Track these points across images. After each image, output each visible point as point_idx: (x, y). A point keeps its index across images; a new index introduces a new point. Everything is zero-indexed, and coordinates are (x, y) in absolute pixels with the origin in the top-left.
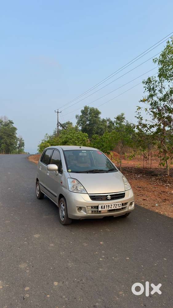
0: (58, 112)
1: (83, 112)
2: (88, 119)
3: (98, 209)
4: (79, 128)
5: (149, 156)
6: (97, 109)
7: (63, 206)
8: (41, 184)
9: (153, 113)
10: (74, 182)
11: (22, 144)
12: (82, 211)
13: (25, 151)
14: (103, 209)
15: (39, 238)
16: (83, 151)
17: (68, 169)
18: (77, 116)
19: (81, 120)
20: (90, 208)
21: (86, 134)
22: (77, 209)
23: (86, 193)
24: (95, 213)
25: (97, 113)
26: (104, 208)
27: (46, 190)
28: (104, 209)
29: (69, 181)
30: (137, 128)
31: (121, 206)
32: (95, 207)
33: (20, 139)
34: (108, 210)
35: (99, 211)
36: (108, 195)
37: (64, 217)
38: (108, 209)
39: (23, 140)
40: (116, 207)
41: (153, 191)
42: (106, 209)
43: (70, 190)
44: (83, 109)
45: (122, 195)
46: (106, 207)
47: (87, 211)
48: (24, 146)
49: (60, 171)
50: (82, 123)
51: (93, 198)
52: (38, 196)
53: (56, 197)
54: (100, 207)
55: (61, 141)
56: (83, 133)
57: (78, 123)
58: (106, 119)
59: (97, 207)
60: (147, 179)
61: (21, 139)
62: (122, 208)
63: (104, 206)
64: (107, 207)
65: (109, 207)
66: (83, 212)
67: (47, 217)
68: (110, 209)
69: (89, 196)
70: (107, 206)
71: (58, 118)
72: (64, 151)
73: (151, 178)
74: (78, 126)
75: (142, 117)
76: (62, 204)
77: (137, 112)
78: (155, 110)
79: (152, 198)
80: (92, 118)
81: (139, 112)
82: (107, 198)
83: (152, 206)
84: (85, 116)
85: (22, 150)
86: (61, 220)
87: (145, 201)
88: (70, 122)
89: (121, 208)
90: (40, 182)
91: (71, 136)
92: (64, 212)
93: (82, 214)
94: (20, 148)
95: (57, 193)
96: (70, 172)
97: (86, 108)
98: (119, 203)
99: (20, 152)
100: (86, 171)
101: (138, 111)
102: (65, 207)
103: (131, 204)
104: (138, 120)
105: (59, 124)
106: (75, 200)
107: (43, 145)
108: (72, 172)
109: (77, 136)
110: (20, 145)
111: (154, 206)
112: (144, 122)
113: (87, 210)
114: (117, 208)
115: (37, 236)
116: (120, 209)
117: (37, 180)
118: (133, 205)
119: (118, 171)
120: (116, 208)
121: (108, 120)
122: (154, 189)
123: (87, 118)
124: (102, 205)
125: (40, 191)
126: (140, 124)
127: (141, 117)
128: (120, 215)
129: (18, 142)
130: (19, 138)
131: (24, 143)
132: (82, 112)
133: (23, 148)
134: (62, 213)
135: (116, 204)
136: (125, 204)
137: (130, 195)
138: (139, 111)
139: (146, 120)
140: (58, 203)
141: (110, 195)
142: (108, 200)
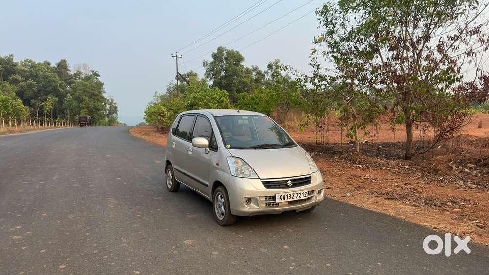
0: (177, 57)
1: (215, 56)
2: (223, 68)
3: (275, 200)
4: (208, 82)
5: (324, 124)
6: (238, 53)
7: (221, 198)
8: (175, 169)
9: (334, 59)
10: (237, 163)
11: (114, 110)
12: (251, 204)
13: (119, 120)
14: (282, 201)
15: (194, 245)
16: (243, 117)
17: (225, 145)
18: (205, 64)
19: (213, 70)
20: (264, 199)
21: (226, 91)
22: (244, 201)
23: (257, 177)
24: (271, 207)
25: (238, 59)
26: (284, 199)
27: (187, 177)
28: (284, 201)
29: (231, 161)
30: (310, 82)
31: (307, 195)
32: (270, 198)
33: (110, 101)
34: (289, 202)
35: (276, 204)
36: (288, 180)
37: (223, 215)
38: (289, 200)
39: (115, 103)
40: (299, 197)
41: (340, 176)
42: (286, 200)
43: (233, 174)
44: (216, 51)
45: (307, 180)
46: (285, 197)
47: (259, 204)
48: (116, 113)
49: (212, 147)
50: (213, 75)
51: (268, 184)
52: (169, 187)
53: (207, 185)
54: (278, 197)
55: (186, 104)
56: (221, 90)
57: (207, 75)
58: (251, 68)
59: (274, 198)
60: (327, 159)
61: (112, 100)
62: (308, 199)
63: (284, 196)
64: (288, 197)
65: (290, 197)
66: (253, 205)
67: (195, 216)
68: (291, 200)
69: (262, 182)
70: (287, 195)
71: (177, 66)
72: (215, 118)
73: (331, 157)
74: (208, 79)
75: (319, 65)
76: (220, 196)
77: (311, 56)
78: (336, 55)
79: (339, 185)
80: (230, 67)
81: (314, 58)
82: (286, 185)
83: (342, 197)
84: (218, 63)
85: (114, 118)
86: (218, 219)
87: (330, 189)
88: (194, 72)
89: (306, 198)
90: (174, 166)
91: (201, 95)
92: (223, 207)
93: (253, 208)
94: (110, 116)
95: (208, 181)
96: (229, 148)
97: (220, 50)
98: (304, 192)
99: (112, 122)
100: (253, 145)
101: (313, 56)
102: (226, 198)
103: (320, 192)
104: (313, 69)
105: (179, 76)
106: (240, 188)
107: (153, 110)
108: (232, 148)
109: (212, 95)
110: (110, 110)
111: (345, 197)
112: (322, 72)
113: (259, 202)
114: (302, 198)
115: (188, 242)
116: (305, 200)
117: (168, 163)
118: (322, 194)
119: (297, 146)
120: (300, 199)
121: (255, 70)
122: (339, 173)
123: (222, 66)
124: (281, 195)
125: (173, 180)
126: (316, 74)
127: (317, 64)
128: (305, 209)
129: (108, 107)
130: (107, 99)
131: (116, 108)
132: (213, 56)
133: (115, 115)
134: (220, 209)
135: (300, 192)
136: (311, 193)
137: (317, 179)
138: (315, 55)
139: (326, 69)
140: (211, 195)
141: (290, 180)
142: (288, 187)
